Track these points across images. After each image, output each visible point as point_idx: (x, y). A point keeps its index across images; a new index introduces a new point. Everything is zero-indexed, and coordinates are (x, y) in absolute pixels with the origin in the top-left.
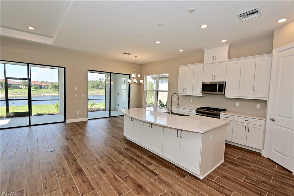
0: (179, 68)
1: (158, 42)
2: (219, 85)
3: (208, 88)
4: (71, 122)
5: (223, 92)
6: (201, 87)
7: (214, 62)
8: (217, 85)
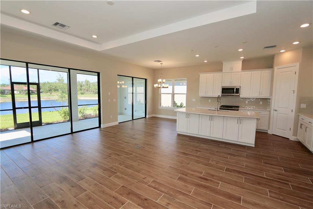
0: (199, 75)
1: (197, 56)
2: (236, 88)
3: (227, 91)
4: (106, 127)
5: (238, 93)
6: (220, 90)
7: (231, 71)
8: (234, 89)
